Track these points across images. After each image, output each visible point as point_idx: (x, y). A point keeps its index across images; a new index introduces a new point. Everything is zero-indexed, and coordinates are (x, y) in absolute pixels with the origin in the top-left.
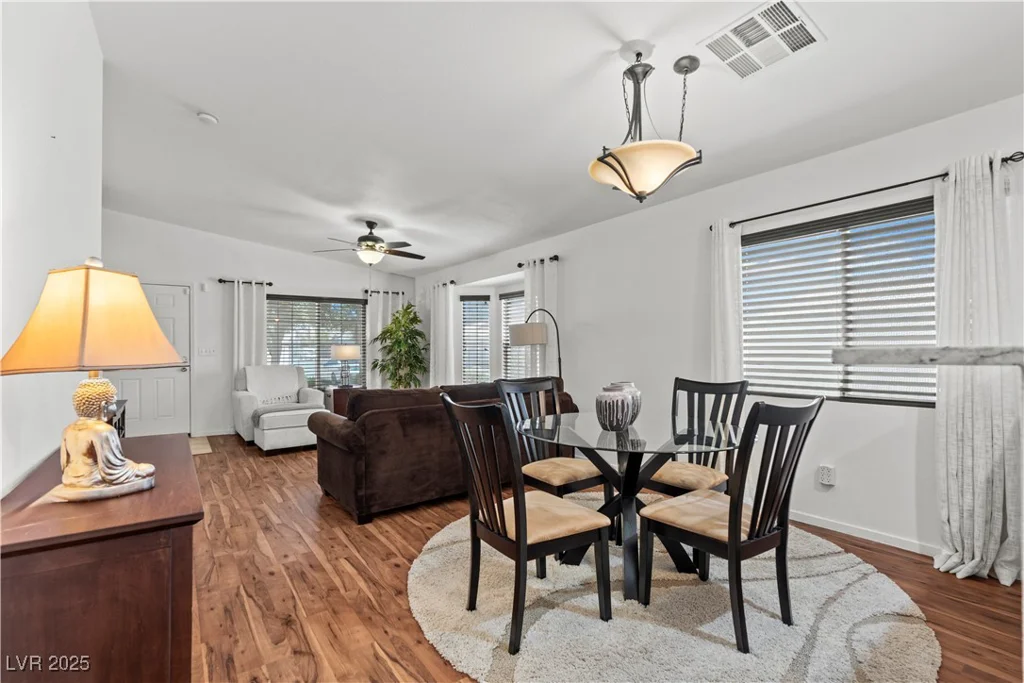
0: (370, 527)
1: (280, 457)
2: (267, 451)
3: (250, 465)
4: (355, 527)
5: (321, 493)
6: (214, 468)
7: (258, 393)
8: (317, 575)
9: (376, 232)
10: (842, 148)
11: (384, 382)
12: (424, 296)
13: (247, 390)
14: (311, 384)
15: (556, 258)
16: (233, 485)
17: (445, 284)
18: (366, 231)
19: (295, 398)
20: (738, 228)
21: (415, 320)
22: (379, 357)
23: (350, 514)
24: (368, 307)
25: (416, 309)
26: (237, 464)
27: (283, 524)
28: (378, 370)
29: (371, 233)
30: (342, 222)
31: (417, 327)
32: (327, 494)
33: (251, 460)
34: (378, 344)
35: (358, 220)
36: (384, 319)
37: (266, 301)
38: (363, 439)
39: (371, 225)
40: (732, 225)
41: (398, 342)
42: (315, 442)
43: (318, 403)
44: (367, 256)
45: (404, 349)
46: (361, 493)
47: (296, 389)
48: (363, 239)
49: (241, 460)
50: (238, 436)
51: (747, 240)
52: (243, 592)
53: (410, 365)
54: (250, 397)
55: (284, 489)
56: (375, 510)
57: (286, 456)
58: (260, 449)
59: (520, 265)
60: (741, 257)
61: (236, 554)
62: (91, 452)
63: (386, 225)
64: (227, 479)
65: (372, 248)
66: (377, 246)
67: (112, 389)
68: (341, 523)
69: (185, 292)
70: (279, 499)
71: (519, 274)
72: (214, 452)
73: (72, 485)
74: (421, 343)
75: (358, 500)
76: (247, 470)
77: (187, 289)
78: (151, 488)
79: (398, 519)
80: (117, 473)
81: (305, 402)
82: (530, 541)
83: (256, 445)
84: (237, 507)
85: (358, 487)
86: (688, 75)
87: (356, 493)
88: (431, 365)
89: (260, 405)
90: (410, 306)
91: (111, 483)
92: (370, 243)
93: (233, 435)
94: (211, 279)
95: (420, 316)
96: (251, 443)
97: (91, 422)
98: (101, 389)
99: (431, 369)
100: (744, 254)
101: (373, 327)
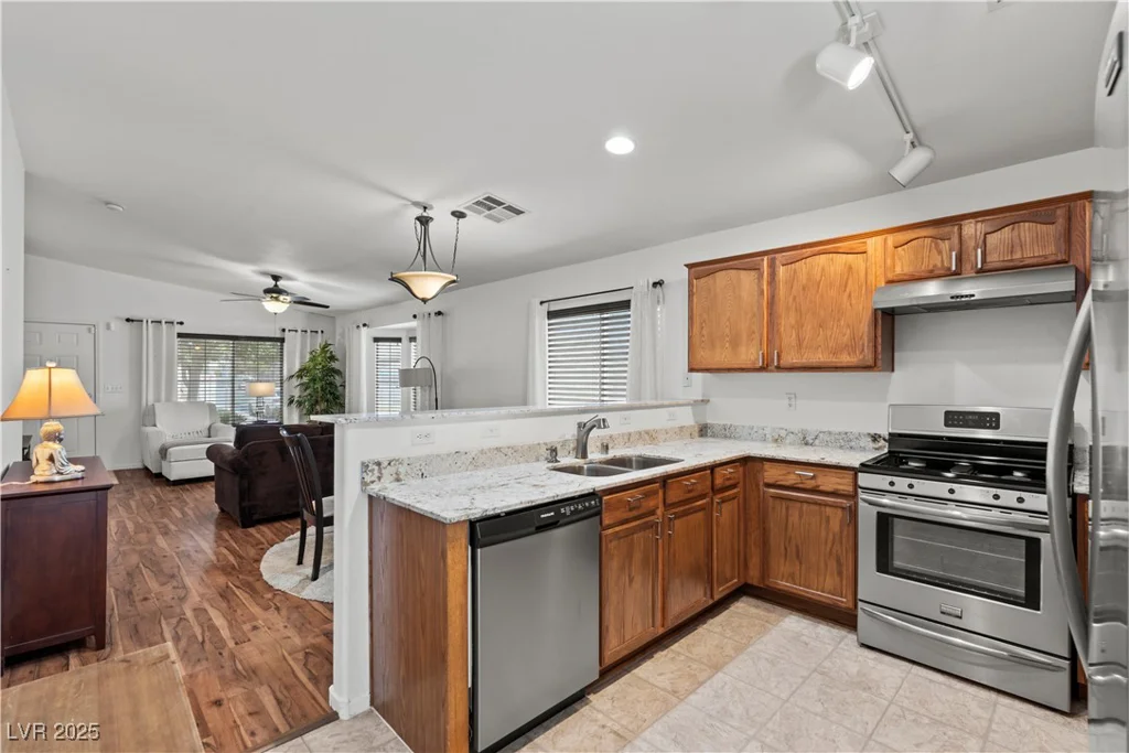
0: (252, 530)
1: (187, 486)
2: (174, 481)
3: (154, 493)
4: (239, 532)
5: (218, 510)
6: (120, 495)
7: (166, 428)
8: (200, 556)
9: (281, 284)
10: (601, 258)
11: (300, 418)
12: (343, 335)
13: (155, 425)
14: (225, 420)
15: (439, 313)
16: (138, 508)
17: (358, 327)
18: (270, 283)
19: (206, 433)
20: (546, 304)
21: (332, 358)
22: (296, 393)
23: (236, 522)
24: (285, 344)
25: (331, 348)
26: (144, 492)
27: (180, 531)
28: (294, 405)
29: (276, 285)
30: (250, 275)
31: (335, 365)
32: (222, 510)
33: (158, 489)
34: (296, 382)
35: (265, 274)
36: (302, 357)
37: (177, 340)
38: (246, 463)
39: (276, 278)
40: (542, 303)
41: (314, 380)
42: (213, 473)
43: (228, 437)
44: (273, 306)
45: (318, 386)
46: (245, 504)
47: (207, 424)
48: (267, 291)
49: (148, 489)
50: (146, 469)
51: (551, 315)
52: (141, 565)
53: (327, 401)
54: (158, 432)
55: (186, 509)
56: (256, 517)
57: (193, 485)
58: (168, 480)
59: (415, 316)
60: (547, 327)
61: (138, 548)
62: (51, 459)
63: (289, 278)
64: (133, 503)
65: (277, 299)
66: (281, 298)
67: (61, 427)
68: (228, 528)
69: (89, 330)
70: (179, 515)
71: (414, 324)
72: (121, 483)
73: (41, 475)
74: (338, 381)
75: (242, 510)
76: (152, 497)
77: (92, 328)
78: (82, 478)
79: (277, 525)
80: (64, 470)
81: (216, 436)
82: (325, 515)
83: (163, 477)
84: (141, 521)
85: (242, 499)
86: (461, 220)
87: (240, 504)
88: (347, 401)
89: (168, 440)
90: (327, 345)
91: (62, 474)
92: (274, 295)
93: (139, 470)
94: (119, 318)
95: (338, 354)
96: (159, 476)
97: (51, 444)
98: (56, 428)
99: (347, 406)
100: (549, 325)
101: (291, 364)
